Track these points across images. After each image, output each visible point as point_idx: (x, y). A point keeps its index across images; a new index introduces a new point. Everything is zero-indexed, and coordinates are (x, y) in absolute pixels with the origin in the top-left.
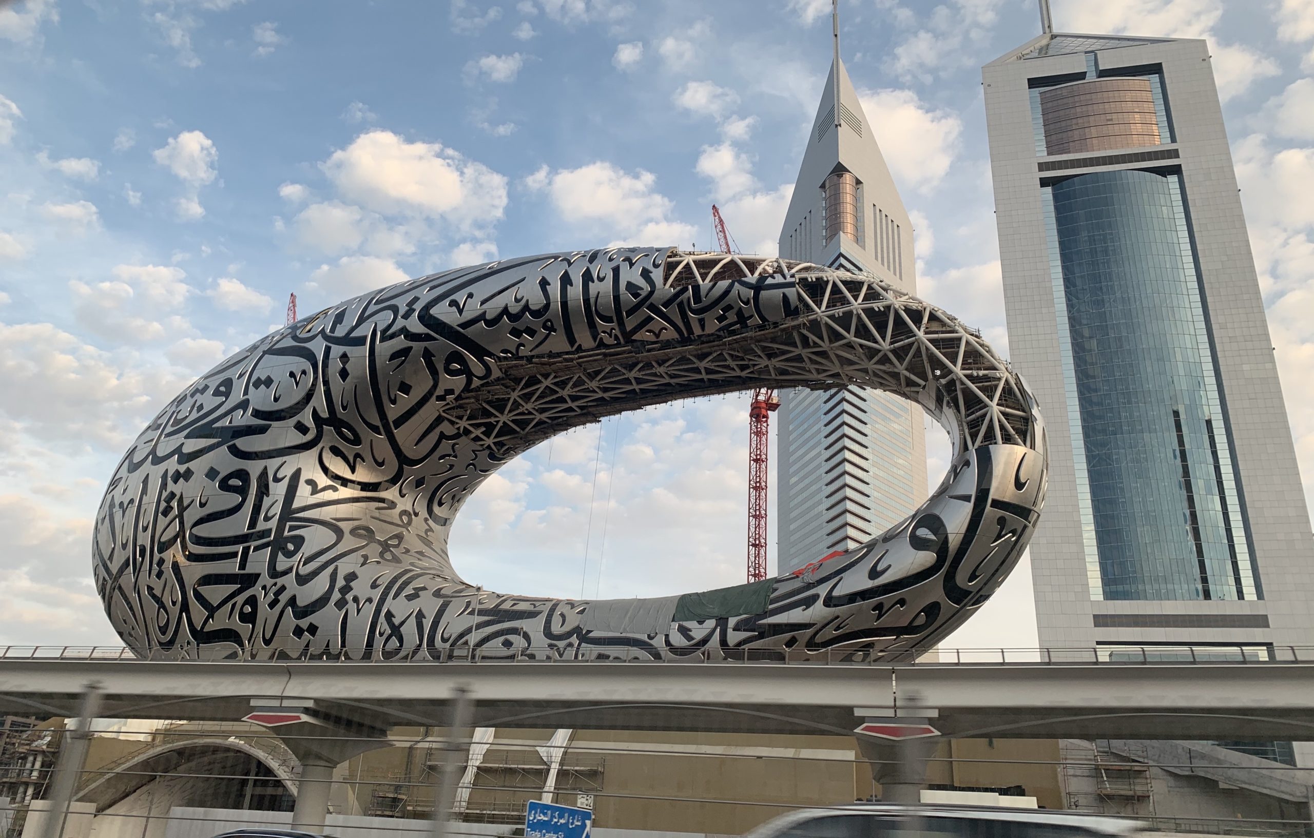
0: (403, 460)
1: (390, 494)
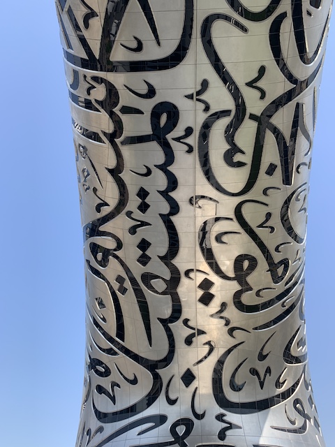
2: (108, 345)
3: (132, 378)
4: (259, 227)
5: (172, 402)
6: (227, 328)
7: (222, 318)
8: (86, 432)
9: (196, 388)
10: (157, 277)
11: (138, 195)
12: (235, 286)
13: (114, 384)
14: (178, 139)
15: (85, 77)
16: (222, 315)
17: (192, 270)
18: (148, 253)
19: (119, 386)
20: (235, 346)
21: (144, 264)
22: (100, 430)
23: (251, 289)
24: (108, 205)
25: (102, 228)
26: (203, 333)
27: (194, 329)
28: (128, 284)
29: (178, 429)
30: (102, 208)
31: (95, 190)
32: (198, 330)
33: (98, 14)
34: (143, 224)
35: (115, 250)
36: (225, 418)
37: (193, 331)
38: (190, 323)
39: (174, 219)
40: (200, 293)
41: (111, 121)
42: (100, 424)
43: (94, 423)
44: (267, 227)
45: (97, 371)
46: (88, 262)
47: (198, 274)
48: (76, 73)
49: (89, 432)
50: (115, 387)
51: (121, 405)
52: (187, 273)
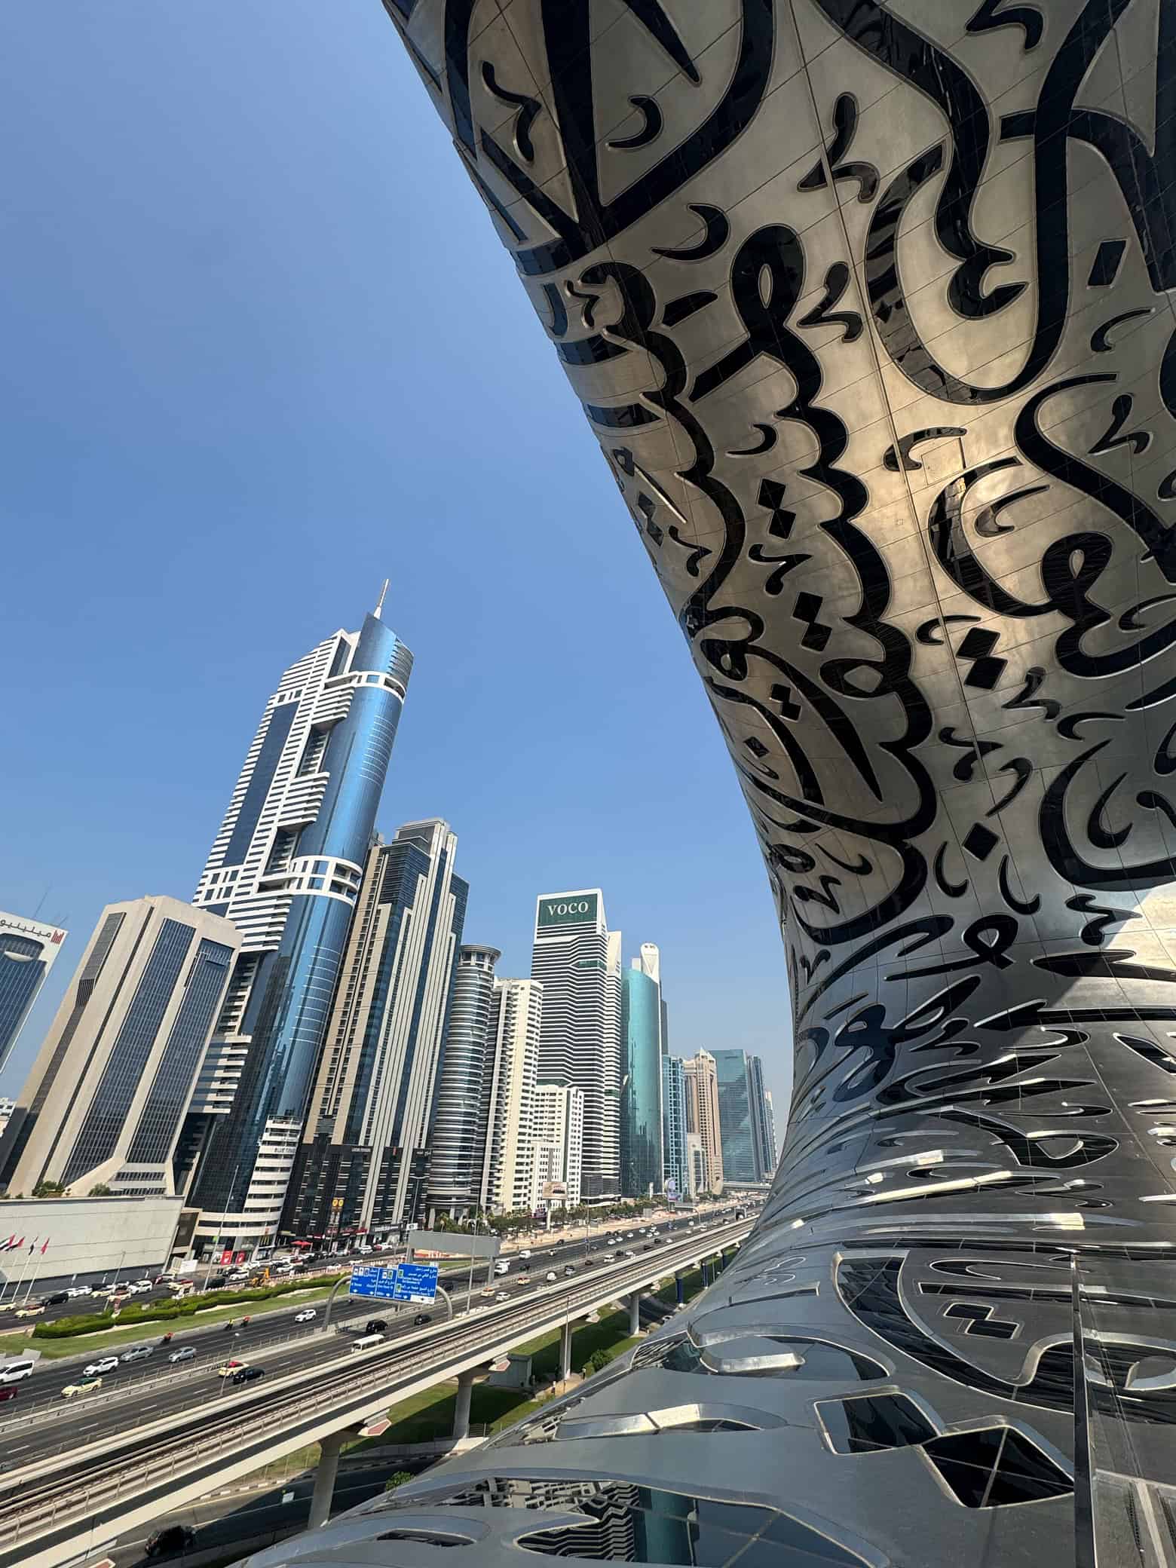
0: (894, 835)
1: (929, 903)
2: (794, 817)
3: (856, 863)
4: (1098, 448)
5: (957, 892)
6: (1053, 723)
7: (1035, 703)
8: (799, 965)
9: (1006, 858)
10: (855, 663)
11: (763, 501)
12: (1057, 623)
13: (826, 880)
14: (815, 318)
15: (570, 286)
16: (1035, 697)
17: (934, 623)
18: (821, 620)
19: (836, 882)
20: (1086, 756)
21: (819, 645)
22: (825, 956)
23: (1104, 616)
24: (707, 552)
25: (712, 605)
26: (996, 746)
27: (970, 744)
28: (797, 696)
29: (982, 937)
30: (698, 565)
31: (673, 532)
32: (979, 743)
33: (539, 99)
34: (793, 561)
35: (752, 638)
36: (1092, 903)
37: (969, 749)
38: (955, 736)
39: (859, 522)
40: (966, 665)
41: (653, 357)
42: (822, 947)
43: (810, 949)
44: (1122, 440)
45: (789, 866)
46: (709, 681)
47: (952, 626)
48: (551, 291)
49: (805, 962)
50: (830, 885)
51: (851, 911)
52: (924, 633)
